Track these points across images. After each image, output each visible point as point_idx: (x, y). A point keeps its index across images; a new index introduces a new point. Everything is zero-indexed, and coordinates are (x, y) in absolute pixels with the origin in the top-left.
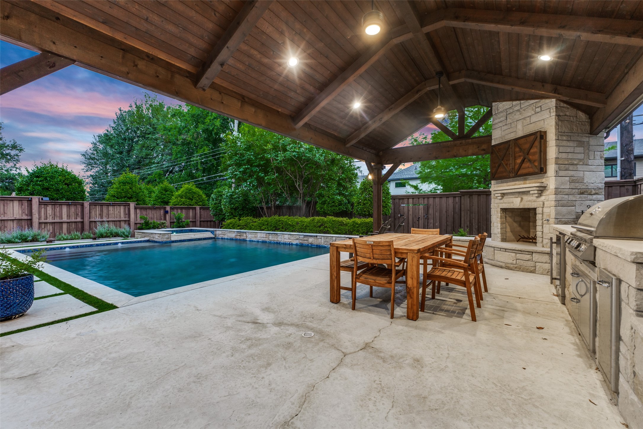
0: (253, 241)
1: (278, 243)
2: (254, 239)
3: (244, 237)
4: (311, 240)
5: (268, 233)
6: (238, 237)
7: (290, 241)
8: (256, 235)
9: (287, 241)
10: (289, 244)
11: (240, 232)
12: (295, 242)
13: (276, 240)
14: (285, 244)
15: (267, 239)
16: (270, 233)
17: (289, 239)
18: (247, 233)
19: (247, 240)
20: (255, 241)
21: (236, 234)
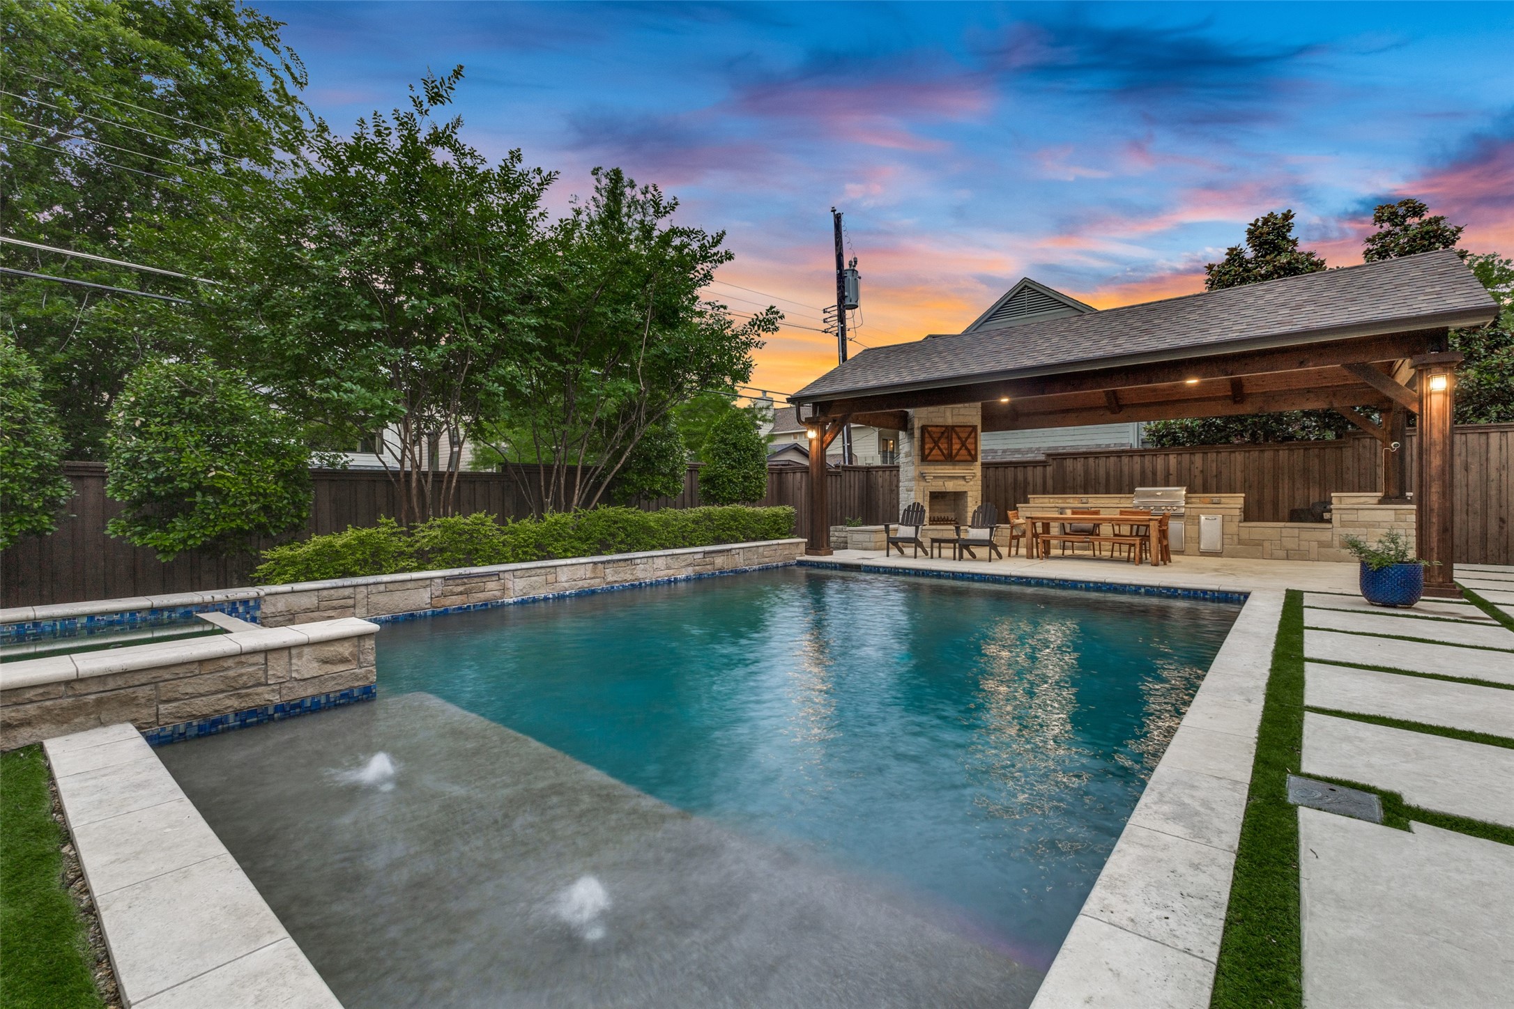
0: (535, 600)
1: (637, 587)
2: (541, 593)
3: (491, 590)
4: (719, 561)
5: (603, 563)
6: (454, 602)
7: (671, 572)
8: (551, 578)
9: (663, 574)
10: (669, 581)
11: (469, 576)
12: (682, 576)
13: (629, 577)
14: (656, 584)
15: (597, 584)
16: (609, 562)
17: (669, 568)
18: (507, 575)
19: (503, 605)
20: (546, 599)
21: (437, 588)
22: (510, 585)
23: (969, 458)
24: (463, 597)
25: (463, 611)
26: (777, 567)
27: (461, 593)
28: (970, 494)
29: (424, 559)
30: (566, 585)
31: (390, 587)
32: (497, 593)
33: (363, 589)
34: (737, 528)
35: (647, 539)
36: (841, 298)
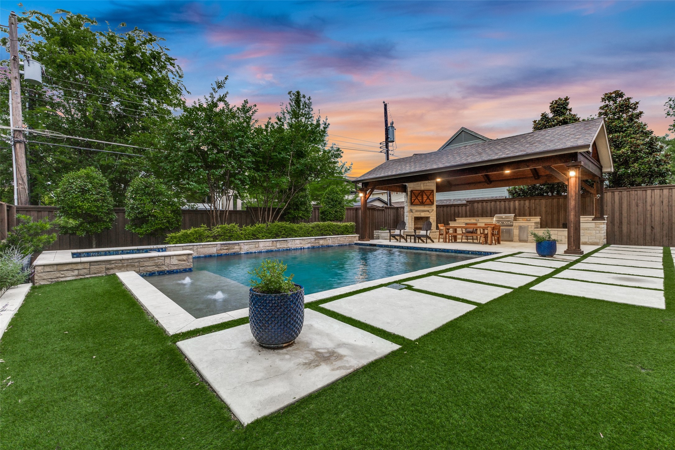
0: (251, 253)
1: (288, 250)
2: (253, 251)
3: (236, 249)
4: (321, 242)
5: (275, 241)
6: (224, 252)
7: (302, 245)
8: (257, 246)
9: (299, 246)
10: (301, 249)
11: (229, 244)
12: (306, 246)
13: (285, 246)
14: (296, 249)
15: (273, 248)
16: (278, 241)
17: (301, 244)
18: (241, 244)
19: (240, 254)
20: (255, 253)
21: (219, 247)
22: (242, 247)
23: (430, 203)
24: (227, 251)
25: (226, 255)
26: (346, 245)
27: (226, 249)
28: (431, 217)
29: (215, 238)
30: (262, 248)
31: (204, 246)
32: (239, 250)
33: (196, 246)
34: (330, 230)
35: (293, 233)
36: (387, 138)
